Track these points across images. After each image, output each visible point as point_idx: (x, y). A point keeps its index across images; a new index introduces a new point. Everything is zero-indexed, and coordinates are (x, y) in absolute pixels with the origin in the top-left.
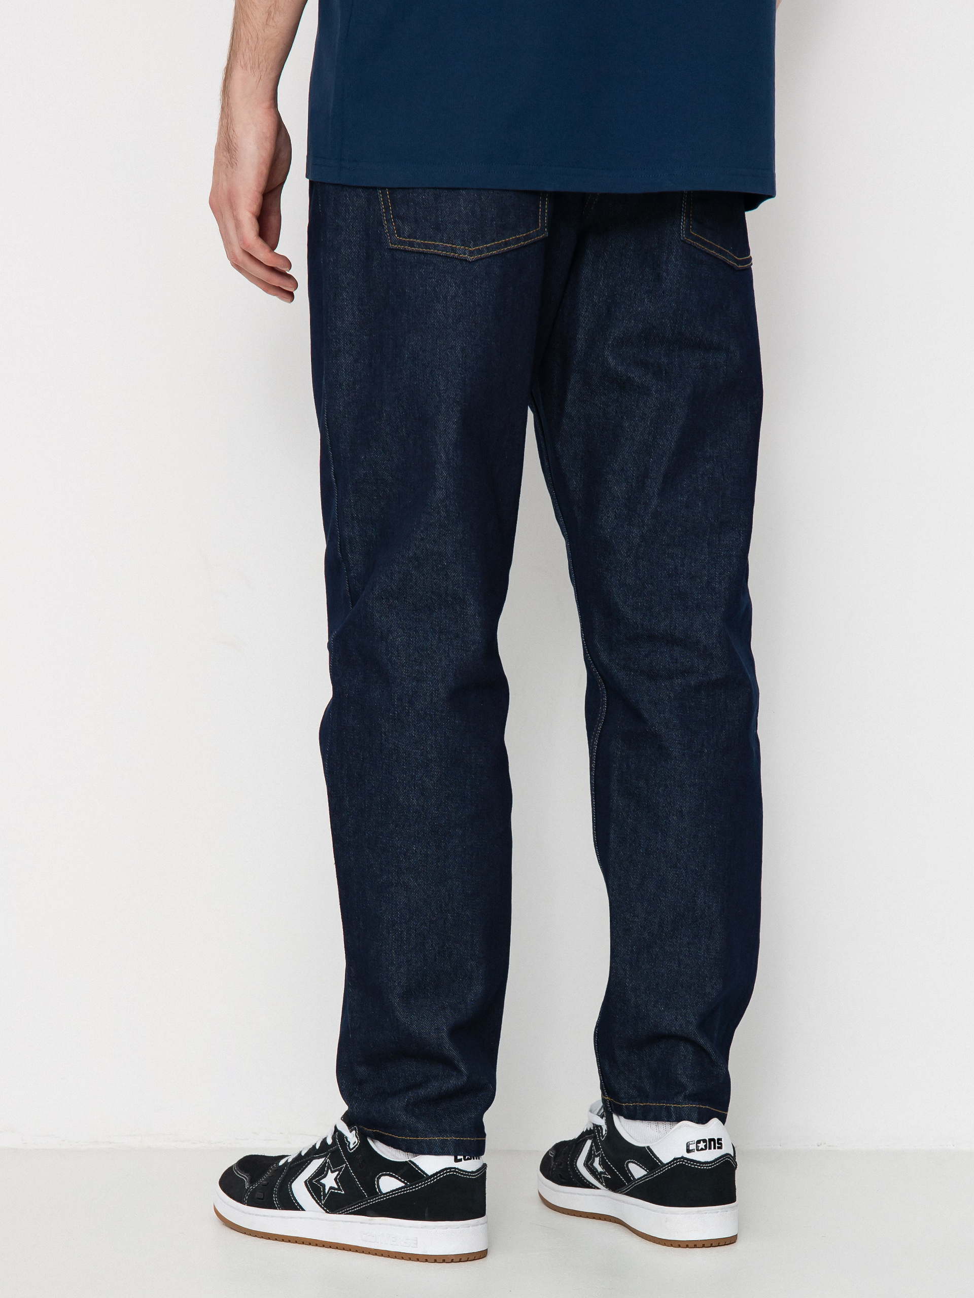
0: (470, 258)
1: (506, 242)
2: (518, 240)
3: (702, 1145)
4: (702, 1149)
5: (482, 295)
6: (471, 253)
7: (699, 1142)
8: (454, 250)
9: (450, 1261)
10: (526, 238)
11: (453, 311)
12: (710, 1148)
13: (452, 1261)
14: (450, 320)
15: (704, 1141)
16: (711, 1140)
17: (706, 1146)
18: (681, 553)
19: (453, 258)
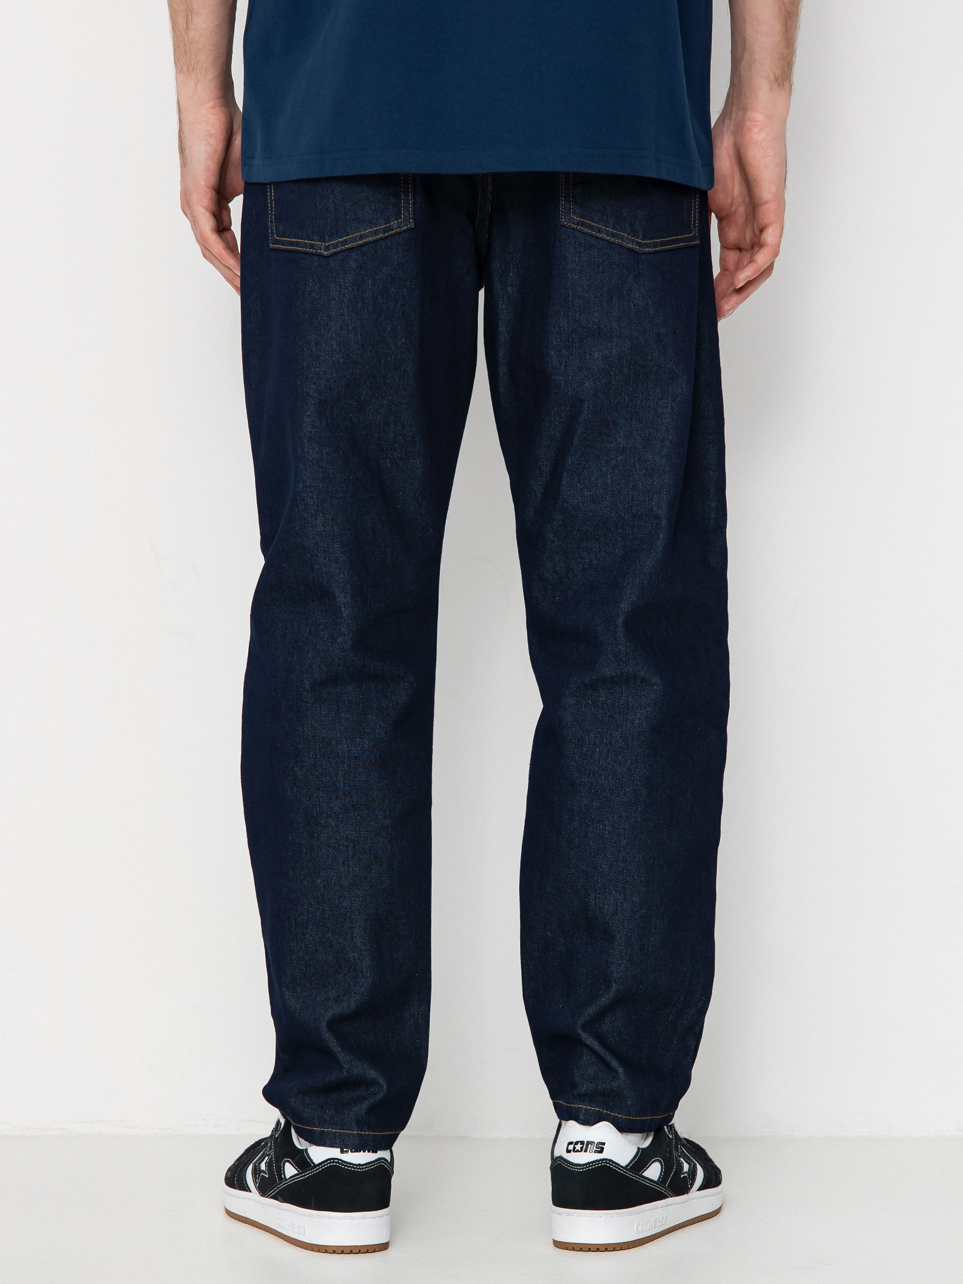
0: (325, 253)
1: (360, 235)
2: (376, 233)
3: (578, 1147)
4: (578, 1151)
5: (336, 289)
6: (327, 248)
7: (577, 1143)
8: (312, 246)
9: (332, 1252)
10: (384, 231)
11: (309, 306)
12: (586, 1151)
13: (334, 1252)
14: (307, 316)
15: (582, 1143)
16: (588, 1143)
17: (582, 1148)
18: (596, 547)
19: (311, 254)
